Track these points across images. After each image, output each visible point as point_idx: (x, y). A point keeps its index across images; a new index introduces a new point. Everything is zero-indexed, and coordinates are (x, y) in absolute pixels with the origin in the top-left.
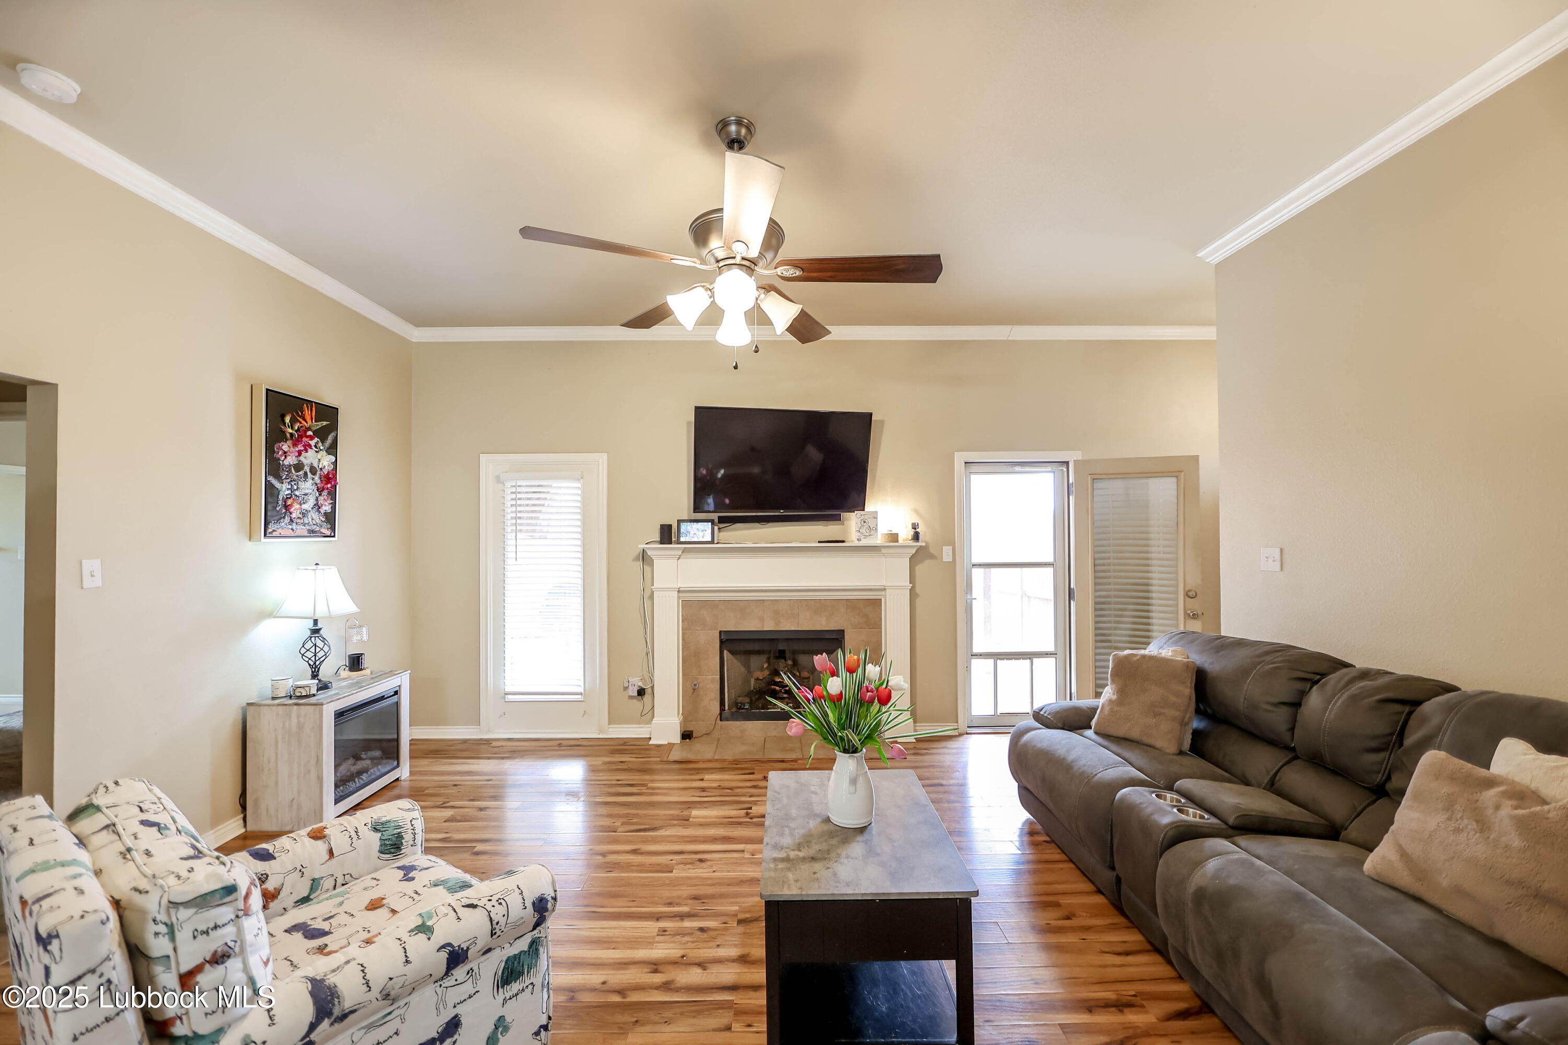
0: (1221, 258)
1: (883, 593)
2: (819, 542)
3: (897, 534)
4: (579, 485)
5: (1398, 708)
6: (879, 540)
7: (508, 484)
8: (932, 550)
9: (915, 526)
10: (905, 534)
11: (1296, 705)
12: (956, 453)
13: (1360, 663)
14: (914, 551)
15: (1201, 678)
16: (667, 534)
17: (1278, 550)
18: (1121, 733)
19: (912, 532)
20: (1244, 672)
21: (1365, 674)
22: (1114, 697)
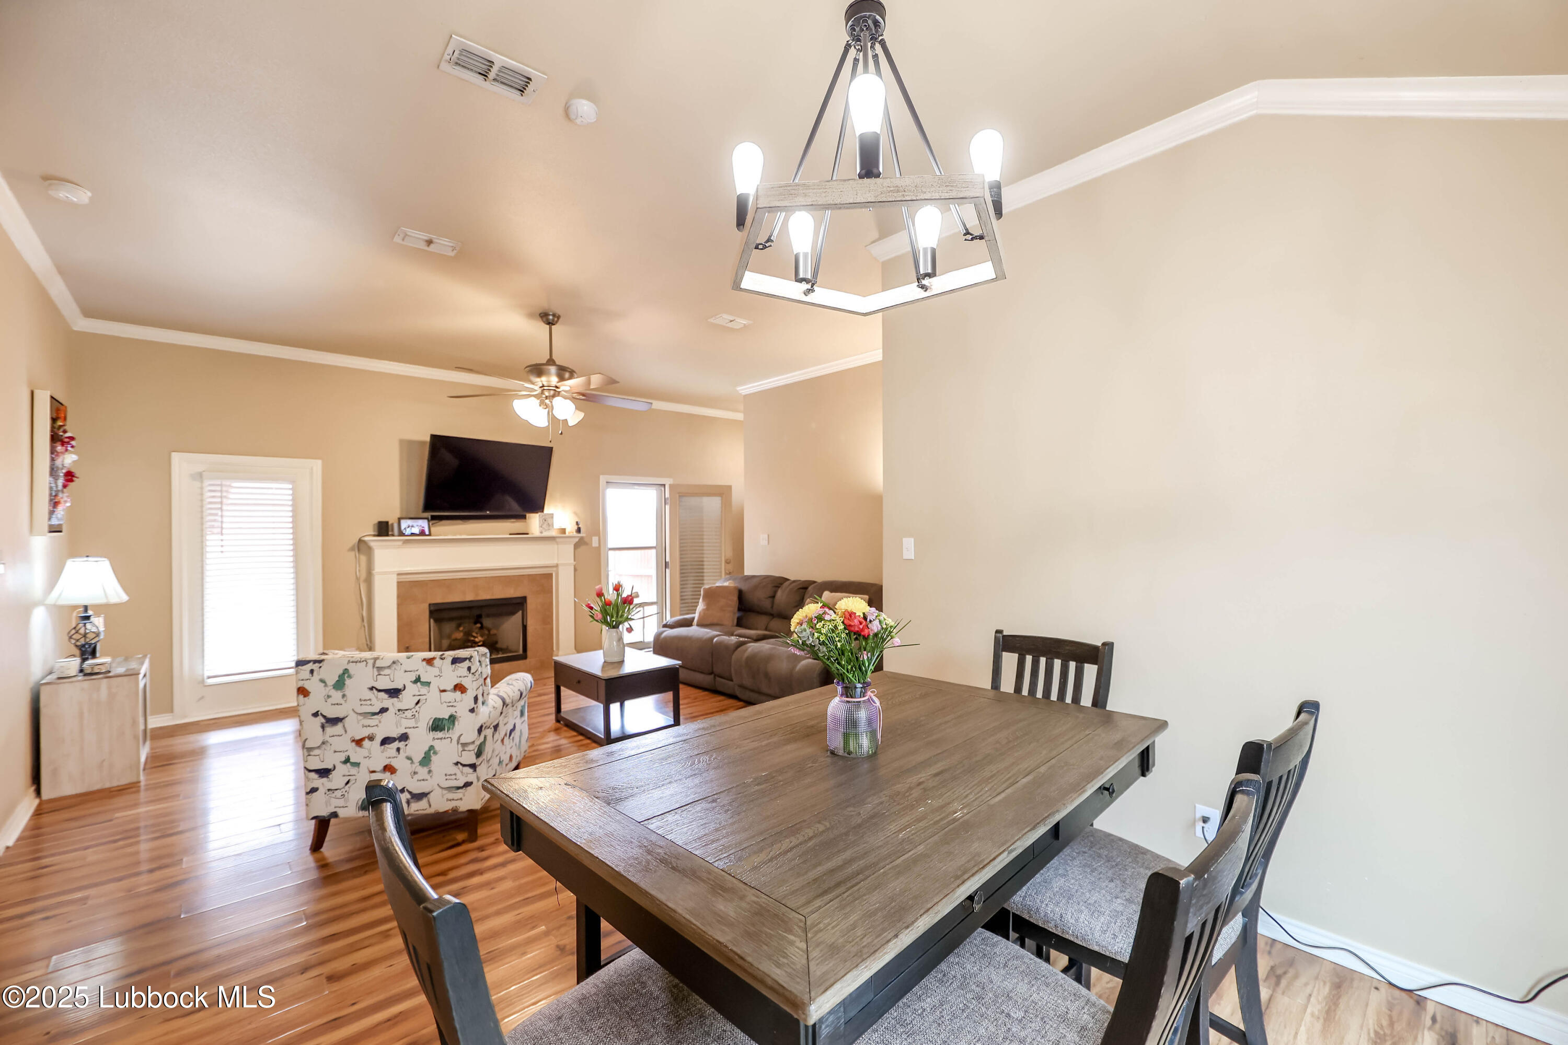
0: (747, 393)
1: (555, 569)
2: (510, 534)
3: (565, 529)
4: (290, 486)
5: (801, 590)
6: (553, 533)
7: (206, 483)
8: (586, 540)
9: (577, 523)
10: (571, 528)
11: (773, 597)
12: (601, 476)
13: (792, 579)
14: (577, 540)
15: (741, 594)
16: (383, 529)
17: (766, 536)
18: (708, 623)
19: (576, 527)
20: (756, 587)
21: (794, 581)
22: (705, 607)
